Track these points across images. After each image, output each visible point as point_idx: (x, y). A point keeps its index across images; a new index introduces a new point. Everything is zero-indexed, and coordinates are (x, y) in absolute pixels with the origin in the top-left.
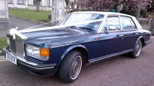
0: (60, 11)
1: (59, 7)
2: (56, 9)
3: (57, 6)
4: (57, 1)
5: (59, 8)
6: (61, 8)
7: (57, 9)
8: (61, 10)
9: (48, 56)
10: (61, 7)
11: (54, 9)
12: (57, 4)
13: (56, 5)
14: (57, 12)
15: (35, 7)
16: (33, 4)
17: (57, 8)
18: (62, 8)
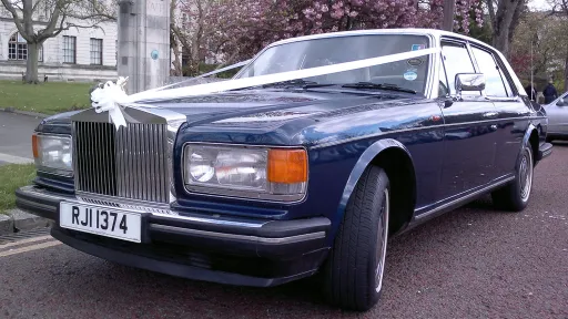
0: (154, 67)
1: (149, 52)
2: (137, 59)
3: (142, 45)
4: (142, 29)
5: (148, 55)
6: (155, 57)
7: (142, 60)
8: (157, 61)
9: (304, 185)
10: (155, 52)
11: (130, 60)
12: (142, 39)
13: (136, 44)
14: (141, 73)
15: (14, 69)
16: (6, 57)
17: (142, 56)
18: (161, 56)
